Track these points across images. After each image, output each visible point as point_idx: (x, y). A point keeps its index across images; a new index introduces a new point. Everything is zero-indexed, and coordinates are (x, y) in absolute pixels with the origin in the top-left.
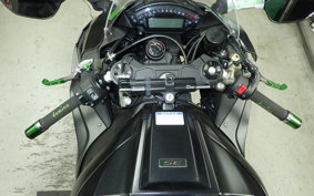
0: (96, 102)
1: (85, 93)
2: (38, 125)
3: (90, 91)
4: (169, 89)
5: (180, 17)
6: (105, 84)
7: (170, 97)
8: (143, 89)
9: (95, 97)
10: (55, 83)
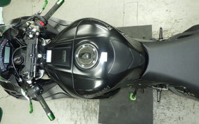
0: (41, 88)
1: (35, 92)
2: (49, 114)
3: (34, 90)
4: (36, 56)
5: (4, 48)
6: (33, 84)
7: (40, 56)
8: (35, 67)
9: (38, 88)
10: (32, 107)
